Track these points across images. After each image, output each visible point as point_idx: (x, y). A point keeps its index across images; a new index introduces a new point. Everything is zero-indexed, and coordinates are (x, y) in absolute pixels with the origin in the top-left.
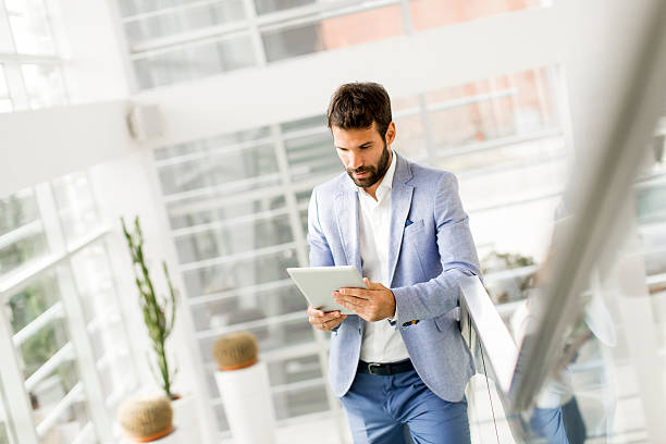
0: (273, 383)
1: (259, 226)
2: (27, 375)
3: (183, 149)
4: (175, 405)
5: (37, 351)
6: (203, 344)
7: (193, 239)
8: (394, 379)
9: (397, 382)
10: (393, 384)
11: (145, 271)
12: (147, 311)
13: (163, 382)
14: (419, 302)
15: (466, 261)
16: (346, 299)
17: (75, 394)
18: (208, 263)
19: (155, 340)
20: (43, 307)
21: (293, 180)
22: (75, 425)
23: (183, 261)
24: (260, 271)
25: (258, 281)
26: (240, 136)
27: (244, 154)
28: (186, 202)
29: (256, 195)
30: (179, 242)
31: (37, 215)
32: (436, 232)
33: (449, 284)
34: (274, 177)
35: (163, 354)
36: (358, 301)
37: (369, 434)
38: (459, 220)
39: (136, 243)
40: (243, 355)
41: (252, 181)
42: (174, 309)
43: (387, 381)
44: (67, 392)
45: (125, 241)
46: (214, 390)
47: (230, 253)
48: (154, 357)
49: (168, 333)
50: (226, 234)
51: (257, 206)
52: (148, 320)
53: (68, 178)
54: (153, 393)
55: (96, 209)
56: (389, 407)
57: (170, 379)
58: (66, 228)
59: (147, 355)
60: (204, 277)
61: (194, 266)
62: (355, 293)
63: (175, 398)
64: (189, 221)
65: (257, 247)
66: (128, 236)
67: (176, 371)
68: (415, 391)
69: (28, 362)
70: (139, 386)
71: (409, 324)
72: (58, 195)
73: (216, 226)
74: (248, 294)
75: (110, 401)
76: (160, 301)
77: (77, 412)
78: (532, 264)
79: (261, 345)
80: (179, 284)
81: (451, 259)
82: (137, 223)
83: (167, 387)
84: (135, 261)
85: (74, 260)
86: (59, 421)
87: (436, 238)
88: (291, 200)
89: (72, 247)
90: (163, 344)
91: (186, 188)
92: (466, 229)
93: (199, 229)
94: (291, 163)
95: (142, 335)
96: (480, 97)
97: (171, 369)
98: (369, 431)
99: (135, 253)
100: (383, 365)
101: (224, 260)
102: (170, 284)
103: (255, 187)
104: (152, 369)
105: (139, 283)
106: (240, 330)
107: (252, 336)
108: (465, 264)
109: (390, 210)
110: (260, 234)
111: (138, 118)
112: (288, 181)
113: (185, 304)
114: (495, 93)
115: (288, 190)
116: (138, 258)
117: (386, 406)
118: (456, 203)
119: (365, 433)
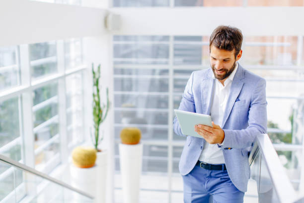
0: (144, 154)
1: (152, 82)
2: (36, 125)
3: (126, 38)
4: (98, 154)
5: (42, 116)
6: (117, 130)
7: (122, 81)
8: (211, 172)
9: (213, 174)
10: (210, 175)
11: (98, 91)
12: (95, 109)
13: (95, 142)
14: (235, 139)
15: (262, 125)
16: (201, 130)
17: (55, 139)
18: (126, 93)
19: (96, 123)
20: (49, 96)
21: (175, 64)
22: (51, 153)
23: (116, 89)
24: (149, 102)
26: (153, 38)
27: (153, 47)
28: (122, 63)
30: (116, 81)
31: (55, 53)
32: (250, 107)
33: (251, 134)
34: (164, 60)
35: (98, 130)
36: (207, 133)
37: (192, 196)
38: (262, 104)
39: (97, 76)
40: (134, 139)
41: (154, 60)
42: (107, 111)
43: (208, 172)
44: (51, 137)
45: (91, 75)
46: (117, 151)
47: (137, 90)
48: (94, 130)
49: (102, 121)
50: (137, 81)
51: (154, 72)
52: (94, 113)
53: (72, 40)
54: (89, 147)
56: (206, 185)
57: (98, 142)
58: (67, 62)
59: (91, 128)
60: (123, 99)
61: (120, 93)
62: (206, 128)
63: (99, 151)
64: (122, 72)
65: (150, 90)
66: (94, 73)
67: (102, 139)
69: (37, 119)
70: (84, 141)
71: (227, 149)
72: (66, 47)
73: (134, 77)
74: (141, 111)
75: (70, 145)
76: (102, 106)
77: (54, 147)
78: (277, 128)
79: (142, 136)
80: (112, 99)
81: (254, 122)
82: (99, 67)
83: (96, 145)
84: (94, 85)
85: (67, 78)
86: (45, 149)
87: (249, 110)
88: (171, 72)
89: (68, 72)
90: (98, 125)
91: (124, 56)
92: (265, 109)
93: (126, 76)
94: (176, 55)
95: (90, 120)
96: (268, 44)
97: (100, 137)
98: (193, 194)
99: (95, 81)
100: (208, 164)
101: (133, 93)
102: (108, 99)
103: (154, 63)
104: (91, 135)
105: (94, 95)
106: (134, 127)
107: (139, 131)
108: (260, 126)
109: (230, 92)
110: (152, 85)
111: (110, 18)
112: (172, 64)
113: (113, 109)
114: (276, 43)
115: (171, 67)
116: (97, 83)
117: (204, 184)
118: (264, 95)
119: (191, 195)
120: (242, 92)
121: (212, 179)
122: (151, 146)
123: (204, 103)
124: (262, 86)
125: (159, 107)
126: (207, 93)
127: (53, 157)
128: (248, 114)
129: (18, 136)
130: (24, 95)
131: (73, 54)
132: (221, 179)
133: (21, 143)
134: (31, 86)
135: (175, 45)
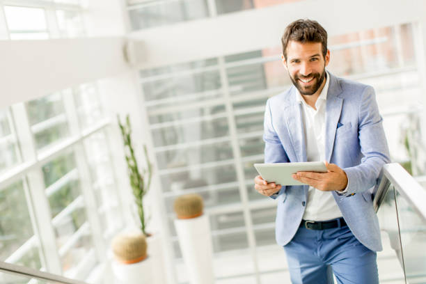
0: (212, 229)
1: (203, 125)
2: (53, 216)
3: (156, 71)
4: (149, 240)
5: (60, 201)
6: (167, 202)
7: (163, 132)
8: (323, 233)
9: (326, 235)
10: (322, 236)
11: (132, 151)
12: (132, 177)
13: (141, 224)
17: (83, 230)
18: (171, 148)
19: (137, 197)
20: (64, 171)
21: (233, 94)
22: (82, 250)
23: (156, 145)
24: (204, 154)
25: (202, 162)
26: (192, 65)
27: (195, 77)
28: (159, 106)
29: (201, 105)
30: (154, 133)
31: (62, 110)
32: (359, 130)
34: (213, 93)
35: (141, 206)
37: (302, 271)
38: (376, 122)
39: (127, 131)
40: (193, 210)
42: (150, 176)
43: (318, 234)
44: (76, 228)
45: (119, 131)
46: (172, 231)
47: (184, 141)
48: (136, 208)
49: (145, 192)
50: (182, 129)
51: (202, 111)
52: (133, 184)
53: (83, 87)
54: (134, 232)
55: (100, 108)
56: (318, 253)
57: (145, 223)
58: (81, 120)
59: (131, 206)
60: (169, 156)
61: (162, 149)
63: (148, 235)
64: (160, 119)
65: (202, 139)
66: (122, 127)
67: (150, 218)
68: (339, 243)
70: (124, 225)
71: (350, 195)
73: (176, 123)
74: (195, 170)
76: (141, 171)
77: (84, 242)
79: (206, 203)
80: (153, 160)
82: (128, 119)
83: (143, 228)
84: (126, 144)
85: (87, 142)
87: (359, 134)
88: (229, 108)
89: (85, 132)
90: (141, 200)
91: (159, 97)
92: (381, 129)
93: (166, 125)
94: (231, 84)
95: (128, 193)
97: (146, 216)
98: (303, 269)
99: (126, 139)
100: (316, 223)
101: (180, 147)
102: (148, 161)
103: (202, 99)
104: (134, 215)
105: (127, 159)
106: (192, 193)
107: (200, 198)
108: (381, 155)
110: (204, 132)
111: (131, 49)
112: (227, 95)
113: (157, 174)
114: (364, 42)
115: (227, 101)
116: (128, 141)
117: (316, 252)
118: (375, 109)
119: (300, 270)
120: (344, 113)
121: (327, 241)
122: (218, 216)
123: (295, 141)
124: (369, 97)
125: (218, 159)
126: (295, 125)
127: (85, 256)
128: (359, 140)
129: (31, 234)
130: (30, 175)
131: (88, 106)
132: (339, 240)
133: (38, 244)
134: (38, 162)
135: (228, 69)
